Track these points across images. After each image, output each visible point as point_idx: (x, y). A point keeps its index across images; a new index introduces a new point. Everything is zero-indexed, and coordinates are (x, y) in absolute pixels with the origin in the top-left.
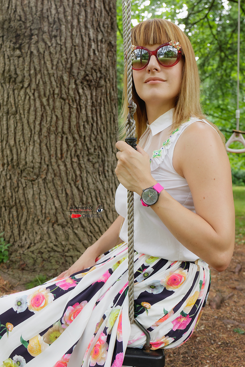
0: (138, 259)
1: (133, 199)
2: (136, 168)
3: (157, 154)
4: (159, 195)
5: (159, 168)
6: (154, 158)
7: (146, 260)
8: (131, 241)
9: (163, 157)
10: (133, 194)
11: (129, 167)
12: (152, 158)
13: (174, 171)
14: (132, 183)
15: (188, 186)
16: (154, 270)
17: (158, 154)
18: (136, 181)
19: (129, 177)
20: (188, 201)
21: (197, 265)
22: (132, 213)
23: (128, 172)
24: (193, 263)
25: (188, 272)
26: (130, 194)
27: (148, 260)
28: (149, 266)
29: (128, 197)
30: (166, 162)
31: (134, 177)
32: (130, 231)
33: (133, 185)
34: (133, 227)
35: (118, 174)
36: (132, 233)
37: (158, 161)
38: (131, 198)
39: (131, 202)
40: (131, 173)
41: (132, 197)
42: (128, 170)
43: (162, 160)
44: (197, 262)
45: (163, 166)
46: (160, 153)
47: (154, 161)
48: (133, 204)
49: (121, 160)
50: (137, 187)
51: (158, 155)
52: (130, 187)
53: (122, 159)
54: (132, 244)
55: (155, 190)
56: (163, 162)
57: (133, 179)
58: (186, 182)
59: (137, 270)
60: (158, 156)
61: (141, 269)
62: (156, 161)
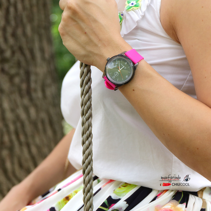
0: (100, 189)
1: (90, 80)
2: (95, 21)
3: (132, 4)
4: (135, 68)
5: (137, 28)
6: (127, 11)
7: (114, 191)
8: (87, 152)
9: (144, 9)
10: (89, 71)
11: (83, 20)
12: (124, 12)
13: (162, 32)
14: (89, 48)
15: (185, 59)
16: (127, 205)
17: (135, 3)
18: (96, 45)
19: (83, 38)
20: (188, 85)
21: (202, 198)
22: (88, 104)
23: (81, 29)
24: (195, 194)
25: (186, 207)
26: (85, 70)
27: (118, 190)
28: (119, 199)
29: (81, 76)
30: (148, 16)
31: (93, 38)
32: (85, 136)
33: (90, 52)
34: (90, 128)
35: (63, 35)
36: (90, 139)
37: (136, 16)
38: (86, 78)
39: (87, 83)
40: (87, 30)
41: (88, 75)
42: (82, 25)
43: (141, 14)
44: (202, 194)
45: (144, 25)
46: (139, 2)
47: (128, 17)
48: (90, 88)
49: (70, 8)
50: (97, 55)
51: (136, 6)
52: (85, 56)
53: (70, 5)
54: (90, 157)
55: (129, 59)
56: (144, 17)
57: (90, 41)
58: (184, 53)
59: (99, 207)
60: (135, 8)
61: (107, 204)
62: (132, 16)
